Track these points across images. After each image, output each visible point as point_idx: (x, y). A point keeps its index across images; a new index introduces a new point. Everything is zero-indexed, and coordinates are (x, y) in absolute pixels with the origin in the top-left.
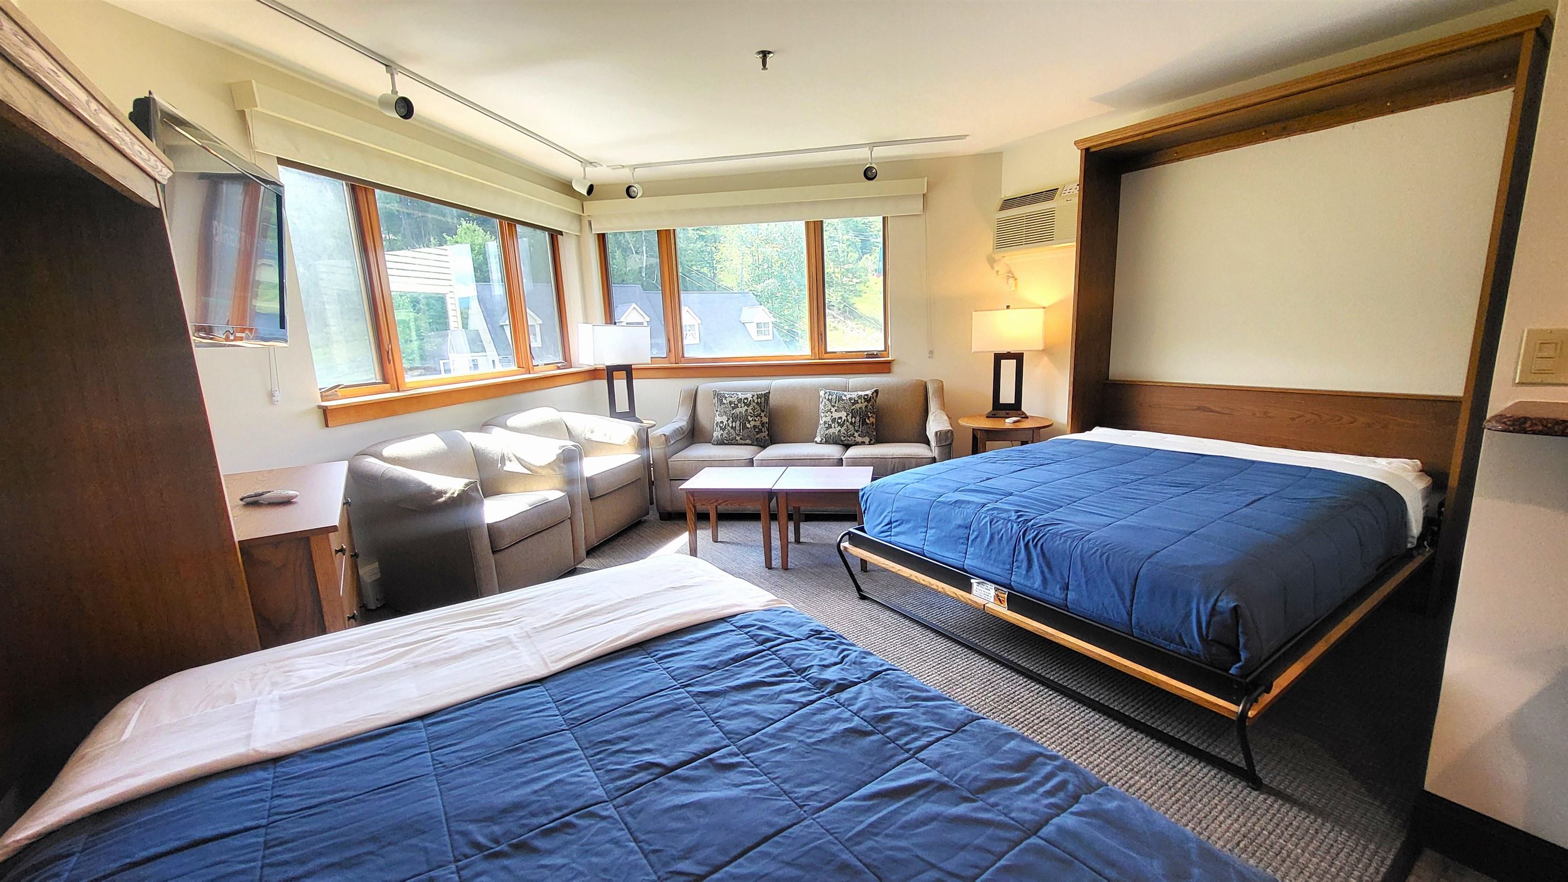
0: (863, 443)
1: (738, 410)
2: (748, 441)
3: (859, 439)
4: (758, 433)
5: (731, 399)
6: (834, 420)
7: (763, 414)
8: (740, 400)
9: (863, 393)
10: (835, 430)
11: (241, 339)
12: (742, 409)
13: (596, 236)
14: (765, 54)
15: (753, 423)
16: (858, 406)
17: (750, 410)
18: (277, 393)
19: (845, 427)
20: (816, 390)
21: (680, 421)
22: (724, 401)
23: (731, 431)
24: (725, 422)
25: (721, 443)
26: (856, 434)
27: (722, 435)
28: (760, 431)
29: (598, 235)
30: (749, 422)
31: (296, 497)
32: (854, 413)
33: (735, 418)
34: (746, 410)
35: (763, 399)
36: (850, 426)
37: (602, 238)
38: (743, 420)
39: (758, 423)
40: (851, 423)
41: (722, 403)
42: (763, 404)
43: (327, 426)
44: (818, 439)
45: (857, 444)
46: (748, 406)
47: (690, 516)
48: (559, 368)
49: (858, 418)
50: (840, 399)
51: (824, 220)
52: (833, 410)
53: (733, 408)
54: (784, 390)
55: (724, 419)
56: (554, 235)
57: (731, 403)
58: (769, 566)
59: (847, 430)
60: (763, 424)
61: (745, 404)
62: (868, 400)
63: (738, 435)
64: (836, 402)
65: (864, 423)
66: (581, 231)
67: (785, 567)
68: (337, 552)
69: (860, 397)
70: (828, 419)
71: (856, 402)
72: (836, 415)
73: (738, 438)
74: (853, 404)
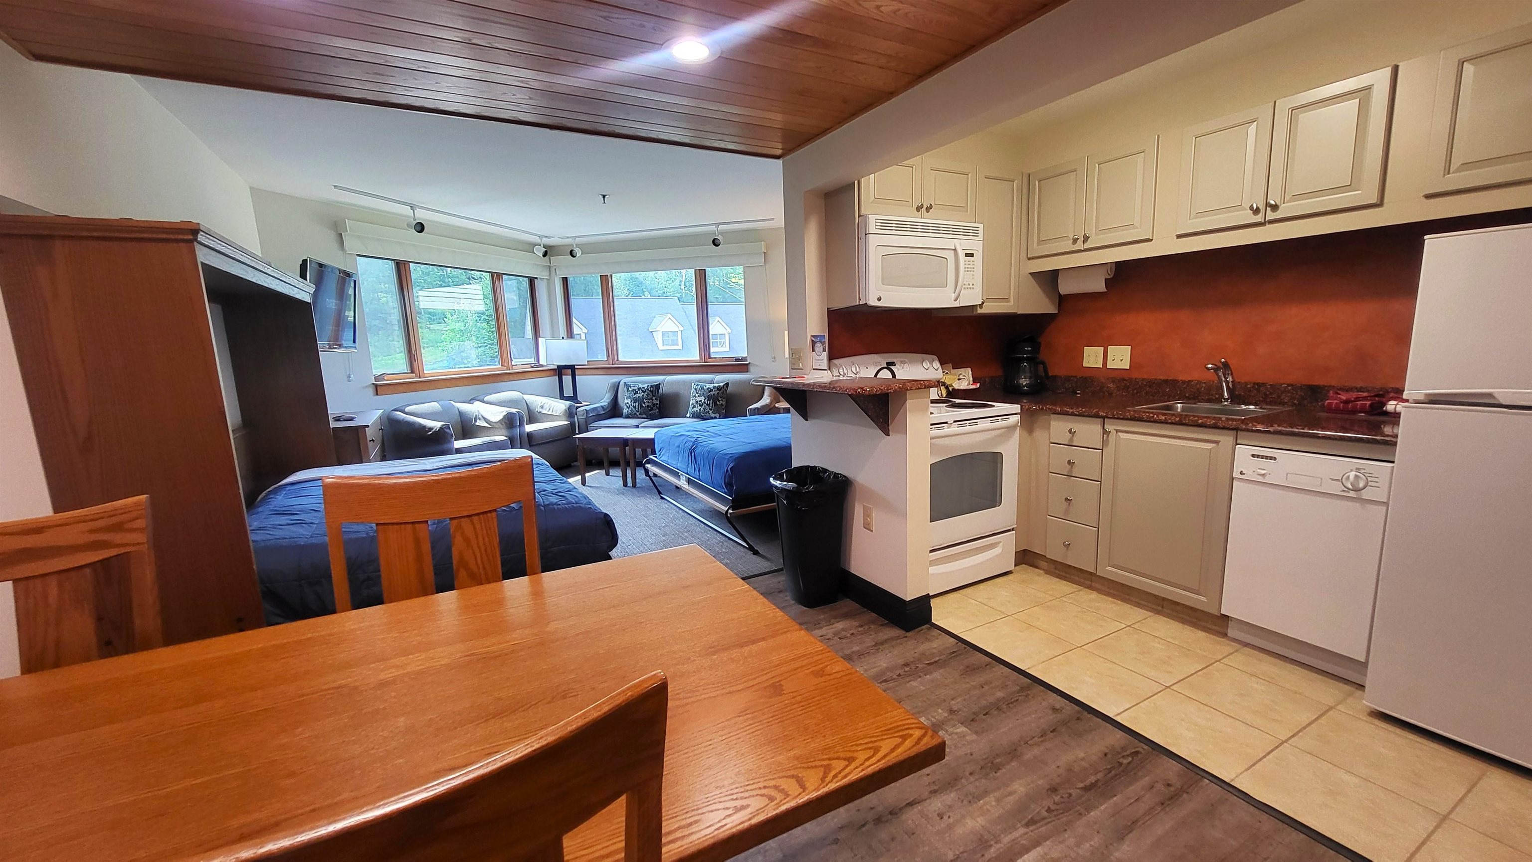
0: (715, 418)
1: (638, 395)
2: (644, 416)
3: (713, 415)
4: (650, 410)
5: (634, 388)
6: (697, 402)
7: (654, 398)
8: (639, 389)
9: (717, 385)
10: (697, 409)
11: (336, 348)
12: (640, 395)
13: (561, 279)
14: (604, 196)
15: (647, 404)
16: (712, 393)
17: (645, 395)
18: (352, 376)
19: (703, 407)
20: (690, 382)
21: (605, 401)
22: (630, 389)
23: (633, 409)
24: (630, 403)
25: (628, 417)
26: (710, 412)
27: (628, 411)
28: (652, 409)
29: (563, 278)
30: (644, 403)
31: (355, 418)
32: (709, 398)
33: (635, 400)
34: (643, 395)
35: (654, 388)
36: (706, 406)
37: (565, 280)
38: (640, 401)
39: (650, 404)
40: (707, 404)
41: (628, 390)
42: (654, 391)
43: (377, 395)
44: (688, 415)
45: (712, 418)
46: (644, 392)
47: (606, 464)
48: (532, 367)
49: (711, 401)
50: (702, 388)
51: (707, 269)
52: (697, 395)
53: (635, 394)
54: (672, 383)
55: (629, 401)
56: (532, 281)
57: (633, 390)
58: (625, 484)
59: (704, 409)
60: (654, 405)
61: (643, 391)
62: (719, 389)
63: (638, 412)
64: (701, 391)
65: (715, 404)
66: (550, 275)
67: (634, 485)
68: (370, 441)
69: (714, 387)
70: (694, 402)
71: (712, 390)
72: (698, 399)
73: (637, 414)
74: (710, 392)
